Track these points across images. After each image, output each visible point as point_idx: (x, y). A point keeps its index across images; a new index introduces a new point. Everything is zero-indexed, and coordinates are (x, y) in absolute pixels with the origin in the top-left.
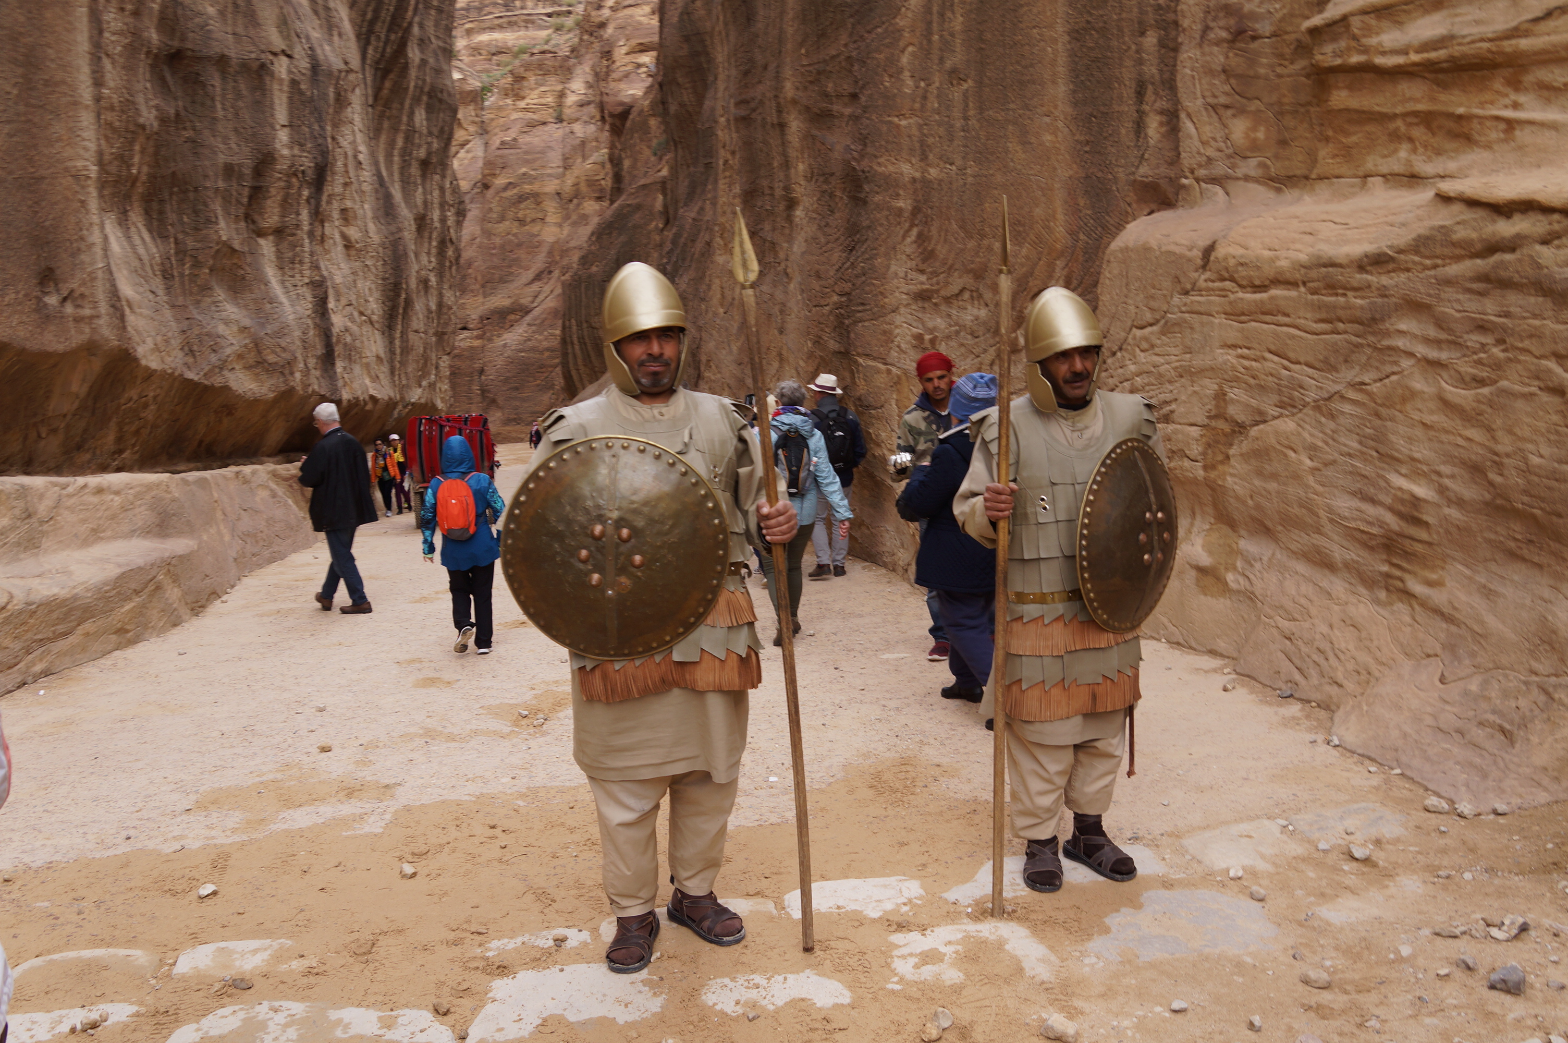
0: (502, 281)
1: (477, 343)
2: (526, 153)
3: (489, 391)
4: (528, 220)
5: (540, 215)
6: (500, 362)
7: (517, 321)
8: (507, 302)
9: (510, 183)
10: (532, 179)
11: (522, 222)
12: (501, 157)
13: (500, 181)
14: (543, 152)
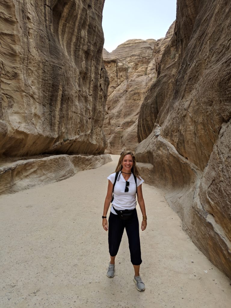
0: (129, 115)
1: (121, 130)
2: (137, 82)
3: (123, 142)
4: (136, 99)
5: (139, 98)
6: (126, 135)
7: (131, 125)
8: (129, 120)
9: (132, 90)
10: (138, 89)
11: (135, 100)
12: (130, 83)
13: (130, 90)
14: (141, 82)
